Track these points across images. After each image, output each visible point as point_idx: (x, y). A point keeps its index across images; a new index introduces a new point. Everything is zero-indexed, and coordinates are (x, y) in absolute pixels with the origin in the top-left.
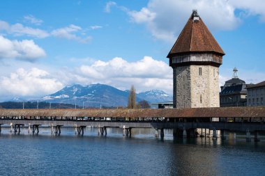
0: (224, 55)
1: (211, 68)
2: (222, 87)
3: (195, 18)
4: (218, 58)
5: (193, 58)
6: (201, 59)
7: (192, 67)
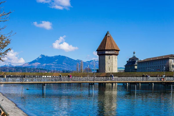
0: (119, 50)
1: (114, 56)
2: (127, 61)
3: (108, 35)
4: (117, 52)
5: (107, 52)
6: (110, 52)
7: (106, 56)
